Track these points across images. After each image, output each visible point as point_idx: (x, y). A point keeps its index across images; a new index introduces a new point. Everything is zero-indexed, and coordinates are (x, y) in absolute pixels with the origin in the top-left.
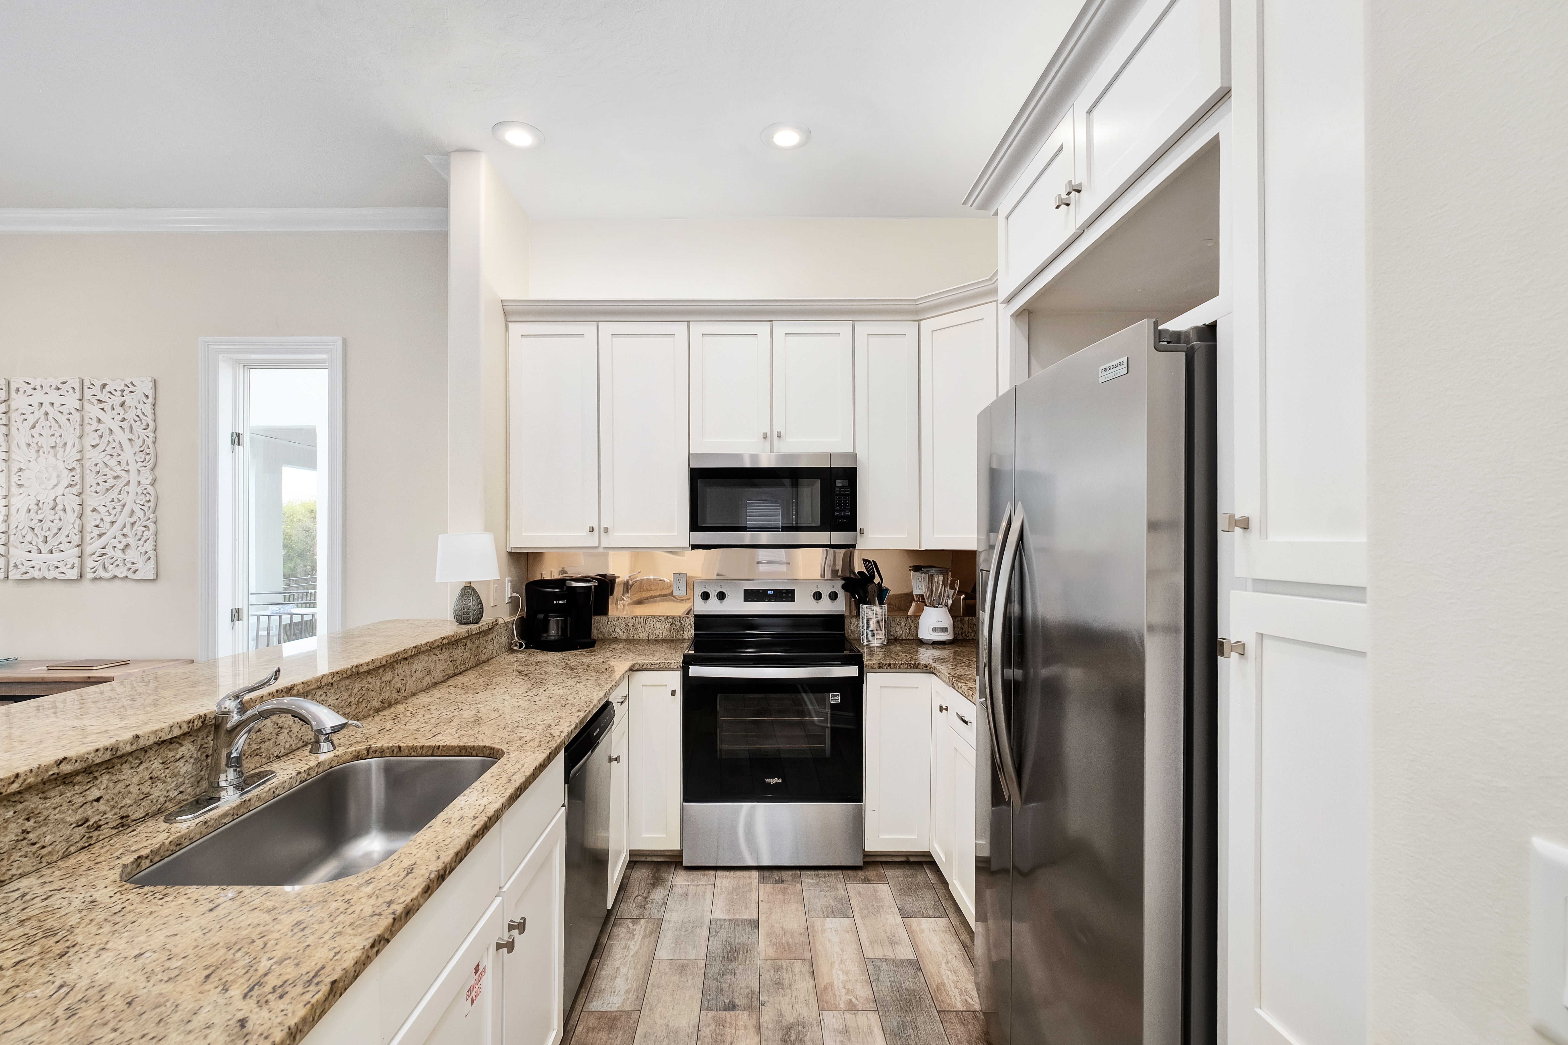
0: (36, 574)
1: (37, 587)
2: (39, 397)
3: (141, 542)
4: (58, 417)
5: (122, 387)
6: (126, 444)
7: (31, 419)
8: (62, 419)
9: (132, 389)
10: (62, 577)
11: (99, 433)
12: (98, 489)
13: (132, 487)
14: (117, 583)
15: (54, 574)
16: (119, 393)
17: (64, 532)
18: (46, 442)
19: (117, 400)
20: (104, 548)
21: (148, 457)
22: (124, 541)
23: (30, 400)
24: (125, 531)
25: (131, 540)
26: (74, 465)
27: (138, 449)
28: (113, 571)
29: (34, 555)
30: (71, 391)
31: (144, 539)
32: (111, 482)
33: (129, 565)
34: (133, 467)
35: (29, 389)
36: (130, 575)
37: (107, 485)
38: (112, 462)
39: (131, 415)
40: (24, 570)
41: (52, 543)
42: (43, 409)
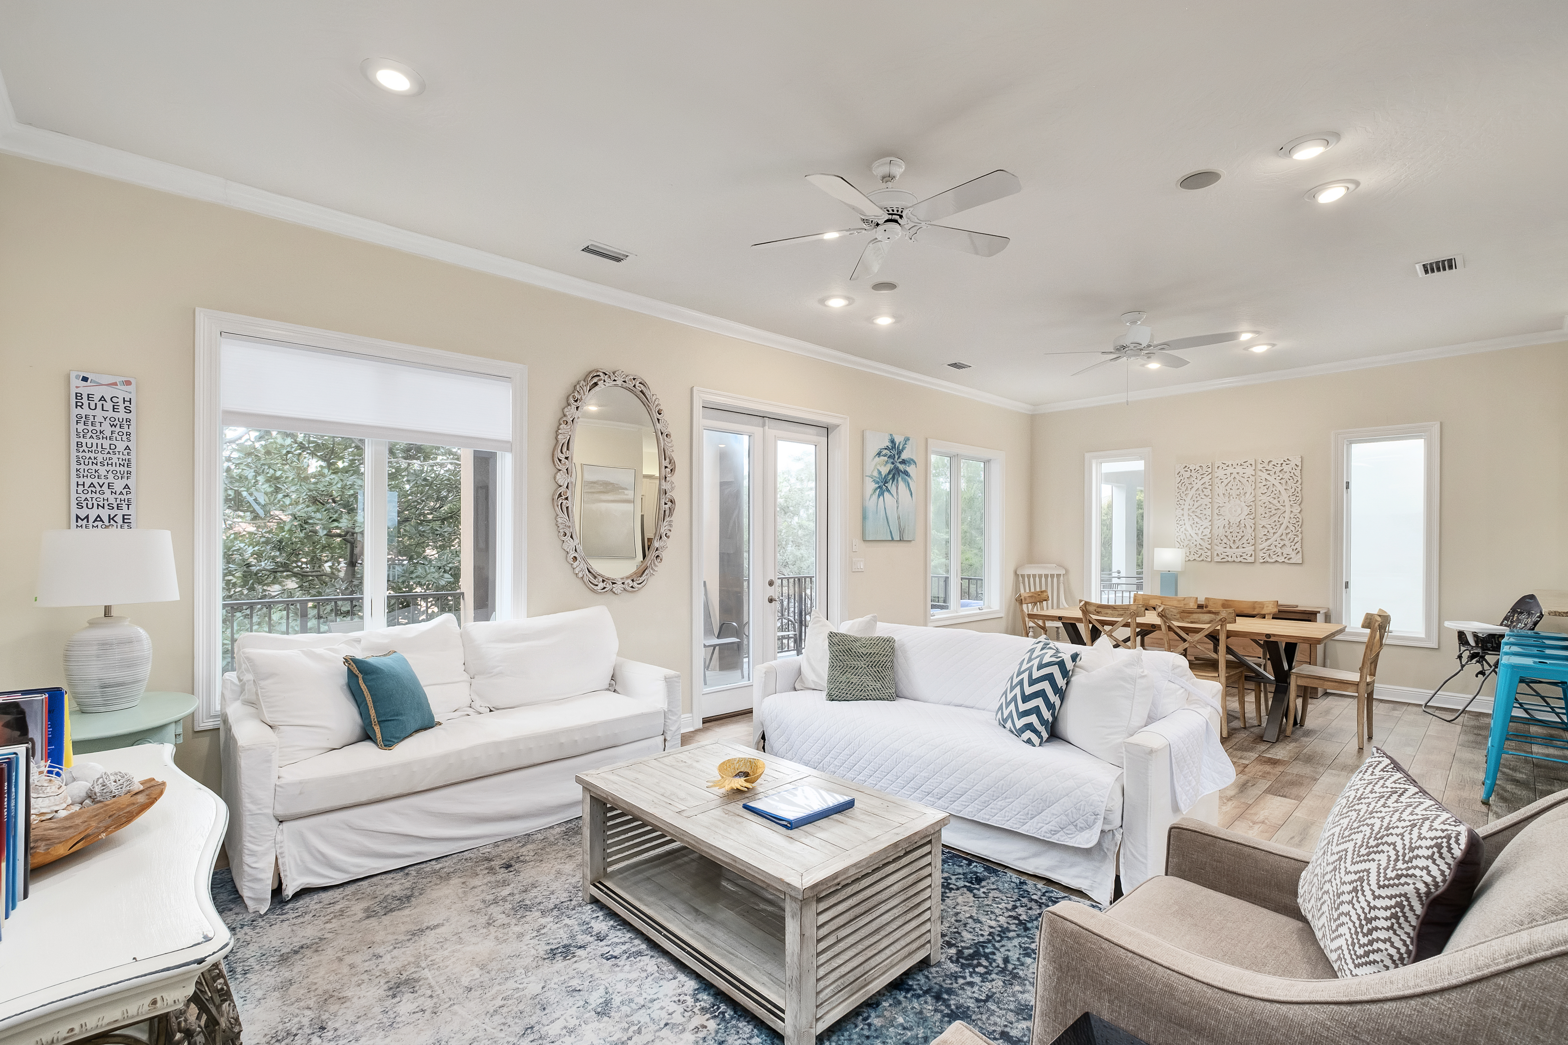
0: (1229, 559)
1: (1228, 566)
2: (1230, 470)
3: (1293, 544)
4: (1242, 479)
5: (1282, 462)
6: (1283, 491)
7: (1226, 482)
8: (1244, 481)
9: (1288, 462)
10: (1245, 561)
11: (1267, 487)
12: (1266, 515)
13: (1287, 515)
14: (1277, 565)
15: (1239, 559)
16: (1280, 465)
17: (1246, 538)
18: (1234, 493)
19: (1279, 468)
20: (1270, 546)
21: (1298, 498)
22: (1282, 543)
23: (1225, 472)
24: (1283, 537)
25: (1287, 543)
26: (1251, 504)
27: (1291, 494)
28: (1275, 558)
29: (1228, 549)
30: (1249, 466)
31: (1295, 541)
32: (1274, 512)
33: (1286, 556)
34: (1287, 503)
35: (1225, 467)
36: (1286, 560)
37: (1272, 514)
38: (1275, 502)
39: (1287, 476)
40: (1222, 557)
41: (1238, 543)
42: (1233, 476)
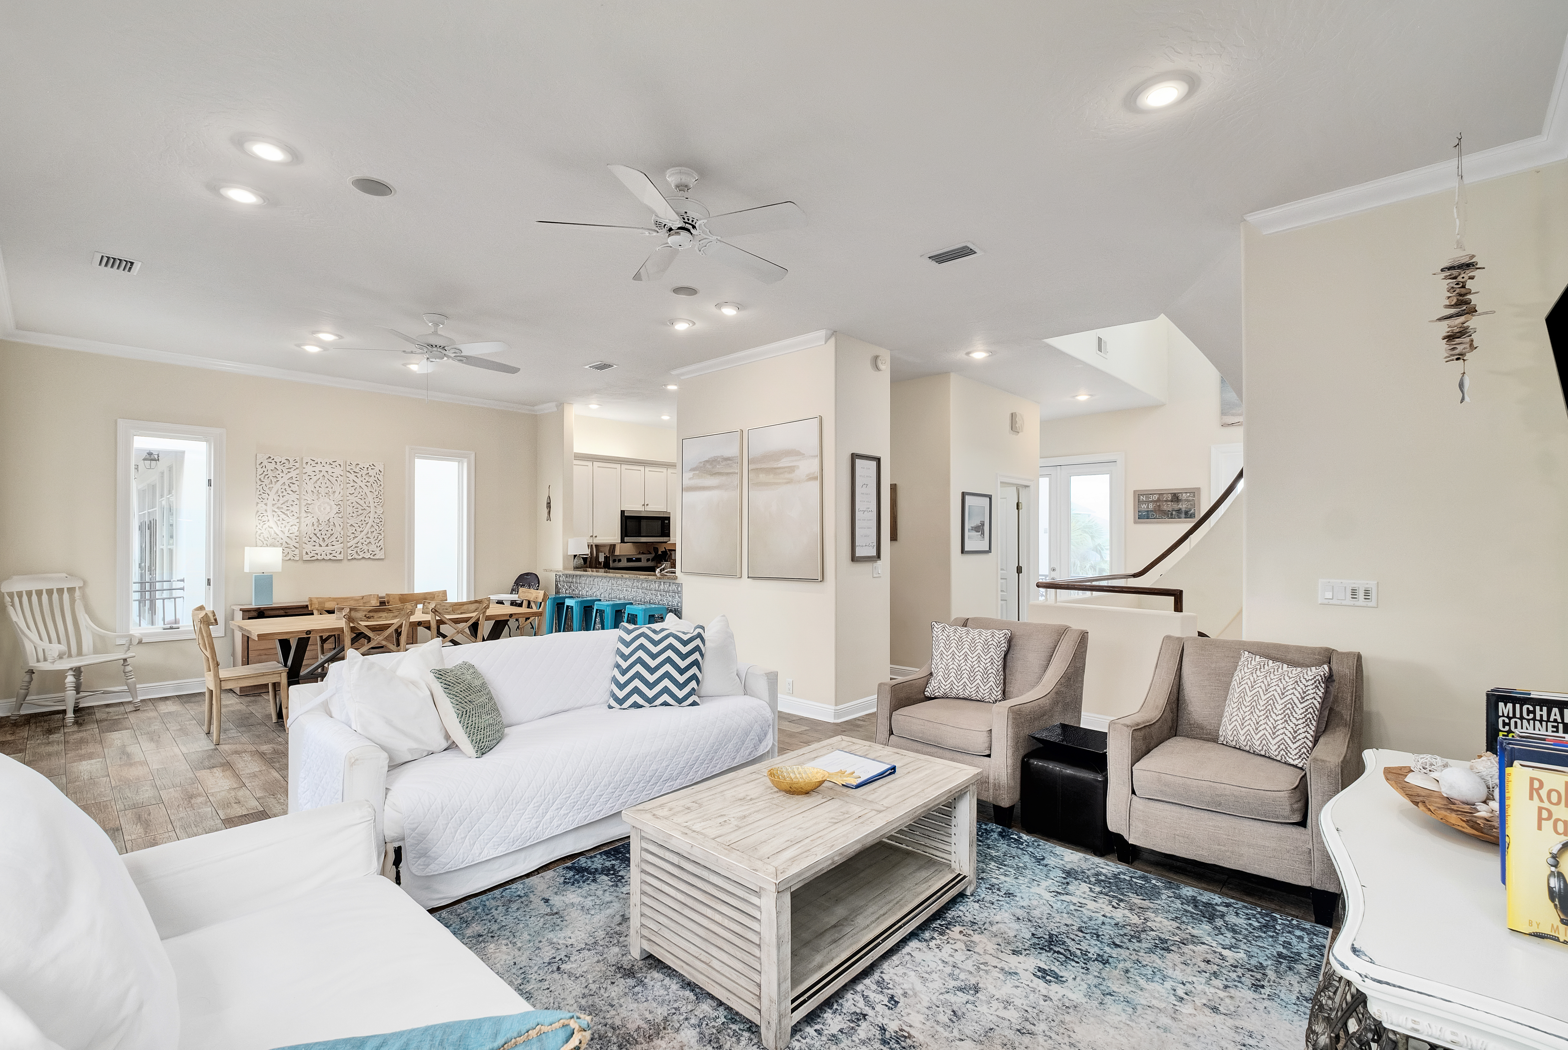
0: (319, 557)
1: (316, 564)
2: (319, 467)
3: (377, 541)
4: (331, 478)
5: (368, 466)
6: (369, 494)
7: (315, 479)
8: (333, 480)
9: (373, 467)
10: (335, 558)
11: (355, 488)
12: (353, 515)
13: (371, 515)
14: (363, 561)
15: (328, 557)
16: (366, 469)
17: (335, 536)
18: (323, 491)
19: (365, 471)
20: (357, 543)
21: (381, 501)
22: (368, 541)
23: (314, 469)
24: (368, 536)
25: (372, 540)
26: (340, 503)
27: (375, 497)
28: (362, 555)
29: (317, 547)
30: (338, 466)
31: (379, 539)
32: (361, 511)
33: (371, 552)
34: (372, 505)
35: (313, 464)
36: (371, 557)
37: (359, 513)
38: (362, 502)
39: (372, 480)
40: (312, 555)
41: (327, 542)
42: (322, 474)
